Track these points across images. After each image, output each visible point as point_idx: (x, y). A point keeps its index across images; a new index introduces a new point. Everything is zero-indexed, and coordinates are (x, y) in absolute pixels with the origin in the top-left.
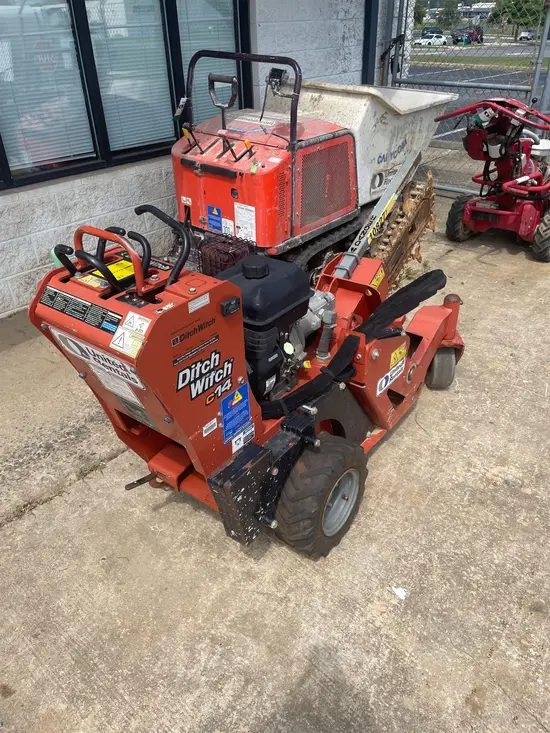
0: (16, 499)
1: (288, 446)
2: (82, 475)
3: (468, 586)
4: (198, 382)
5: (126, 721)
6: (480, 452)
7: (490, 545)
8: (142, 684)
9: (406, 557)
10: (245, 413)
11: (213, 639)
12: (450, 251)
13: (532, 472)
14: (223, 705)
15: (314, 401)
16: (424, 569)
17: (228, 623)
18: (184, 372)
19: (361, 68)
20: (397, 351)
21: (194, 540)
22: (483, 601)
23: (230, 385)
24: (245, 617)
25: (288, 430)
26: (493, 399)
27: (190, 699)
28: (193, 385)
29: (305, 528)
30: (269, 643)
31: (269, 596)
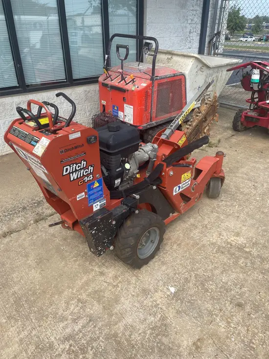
0: (5, 229)
1: (122, 211)
2: (36, 221)
3: (207, 290)
4: (74, 173)
5: (31, 331)
6: (227, 229)
7: (222, 273)
8: (42, 316)
9: (179, 274)
10: (101, 193)
11: (79, 300)
12: (233, 135)
13: (252, 241)
14: (76, 330)
15: (139, 193)
16: (187, 280)
17: (87, 294)
18: (66, 167)
19: (198, 47)
20: (186, 174)
21: (80, 255)
22: (213, 298)
23: (92, 178)
24: (96, 292)
25: (124, 204)
26: (240, 205)
27: (62, 325)
28: (71, 174)
29: (128, 252)
30: (104, 305)
31: (109, 284)
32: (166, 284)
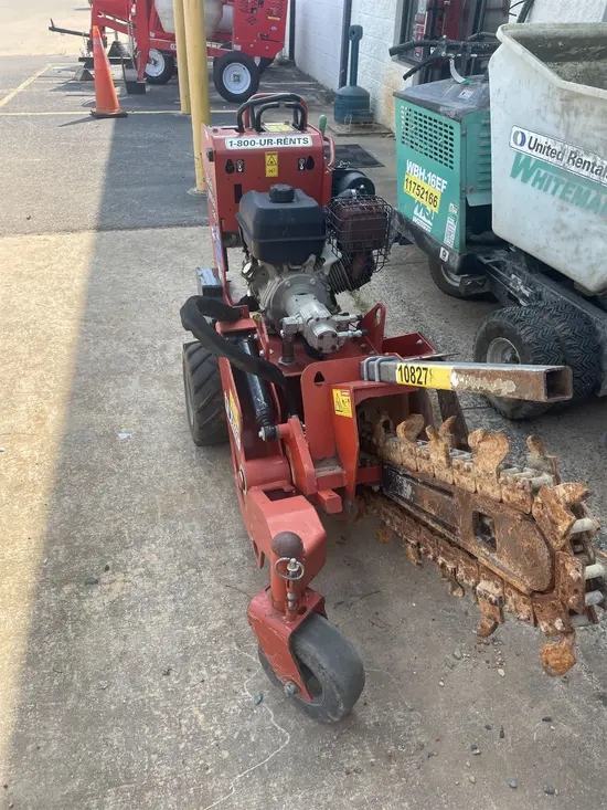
32: (140, 433)
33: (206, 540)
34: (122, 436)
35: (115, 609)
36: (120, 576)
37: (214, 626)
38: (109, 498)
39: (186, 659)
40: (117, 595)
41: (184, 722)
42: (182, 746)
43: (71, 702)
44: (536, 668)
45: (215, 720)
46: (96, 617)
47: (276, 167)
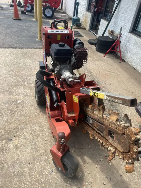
32: (23, 101)
33: (40, 129)
34: (19, 102)
35: (16, 147)
36: (18, 138)
37: (41, 152)
38: (15, 118)
39: (34, 160)
40: (16, 143)
41: (33, 176)
42: (33, 183)
43: (5, 171)
44: (118, 163)
45: (41, 176)
46: (11, 149)
47: (60, 38)
